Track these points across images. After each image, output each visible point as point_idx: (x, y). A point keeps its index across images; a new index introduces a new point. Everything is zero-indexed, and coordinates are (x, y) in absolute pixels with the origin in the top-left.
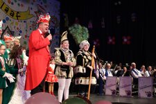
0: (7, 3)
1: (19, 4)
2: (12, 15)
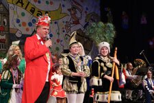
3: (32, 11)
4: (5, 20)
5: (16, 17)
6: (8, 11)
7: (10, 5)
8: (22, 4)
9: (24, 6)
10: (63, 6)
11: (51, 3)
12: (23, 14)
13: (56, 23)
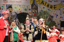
0: (48, 2)
1: (55, 1)
2: (51, 7)
3: (48, 6)
4: (36, 11)
5: (41, 9)
6: (37, 7)
7: (38, 5)
8: (43, 4)
9: (44, 4)
10: (63, 2)
11: (57, 1)
13: (59, 10)
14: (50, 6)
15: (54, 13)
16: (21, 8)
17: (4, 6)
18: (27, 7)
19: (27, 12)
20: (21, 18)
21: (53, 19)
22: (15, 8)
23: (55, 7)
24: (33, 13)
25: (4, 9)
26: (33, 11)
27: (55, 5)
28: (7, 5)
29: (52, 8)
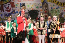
3: (58, 3)
4: (47, 8)
5: (51, 7)
6: (48, 5)
7: (49, 3)
8: (53, 1)
9: (54, 2)
12: (54, 5)
14: (59, 4)
15: (64, 10)
16: (33, 6)
17: (18, 4)
18: (39, 5)
19: (38, 10)
20: (33, 15)
21: (62, 15)
22: (28, 6)
23: (64, 4)
24: (44, 10)
25: (18, 7)
26: (44, 9)
27: (64, 2)
28: (20, 3)
29: (61, 5)
